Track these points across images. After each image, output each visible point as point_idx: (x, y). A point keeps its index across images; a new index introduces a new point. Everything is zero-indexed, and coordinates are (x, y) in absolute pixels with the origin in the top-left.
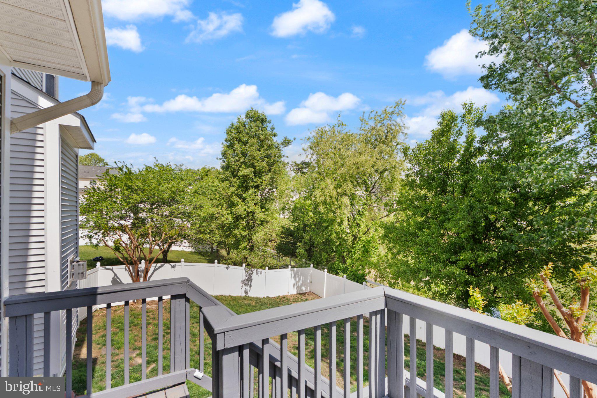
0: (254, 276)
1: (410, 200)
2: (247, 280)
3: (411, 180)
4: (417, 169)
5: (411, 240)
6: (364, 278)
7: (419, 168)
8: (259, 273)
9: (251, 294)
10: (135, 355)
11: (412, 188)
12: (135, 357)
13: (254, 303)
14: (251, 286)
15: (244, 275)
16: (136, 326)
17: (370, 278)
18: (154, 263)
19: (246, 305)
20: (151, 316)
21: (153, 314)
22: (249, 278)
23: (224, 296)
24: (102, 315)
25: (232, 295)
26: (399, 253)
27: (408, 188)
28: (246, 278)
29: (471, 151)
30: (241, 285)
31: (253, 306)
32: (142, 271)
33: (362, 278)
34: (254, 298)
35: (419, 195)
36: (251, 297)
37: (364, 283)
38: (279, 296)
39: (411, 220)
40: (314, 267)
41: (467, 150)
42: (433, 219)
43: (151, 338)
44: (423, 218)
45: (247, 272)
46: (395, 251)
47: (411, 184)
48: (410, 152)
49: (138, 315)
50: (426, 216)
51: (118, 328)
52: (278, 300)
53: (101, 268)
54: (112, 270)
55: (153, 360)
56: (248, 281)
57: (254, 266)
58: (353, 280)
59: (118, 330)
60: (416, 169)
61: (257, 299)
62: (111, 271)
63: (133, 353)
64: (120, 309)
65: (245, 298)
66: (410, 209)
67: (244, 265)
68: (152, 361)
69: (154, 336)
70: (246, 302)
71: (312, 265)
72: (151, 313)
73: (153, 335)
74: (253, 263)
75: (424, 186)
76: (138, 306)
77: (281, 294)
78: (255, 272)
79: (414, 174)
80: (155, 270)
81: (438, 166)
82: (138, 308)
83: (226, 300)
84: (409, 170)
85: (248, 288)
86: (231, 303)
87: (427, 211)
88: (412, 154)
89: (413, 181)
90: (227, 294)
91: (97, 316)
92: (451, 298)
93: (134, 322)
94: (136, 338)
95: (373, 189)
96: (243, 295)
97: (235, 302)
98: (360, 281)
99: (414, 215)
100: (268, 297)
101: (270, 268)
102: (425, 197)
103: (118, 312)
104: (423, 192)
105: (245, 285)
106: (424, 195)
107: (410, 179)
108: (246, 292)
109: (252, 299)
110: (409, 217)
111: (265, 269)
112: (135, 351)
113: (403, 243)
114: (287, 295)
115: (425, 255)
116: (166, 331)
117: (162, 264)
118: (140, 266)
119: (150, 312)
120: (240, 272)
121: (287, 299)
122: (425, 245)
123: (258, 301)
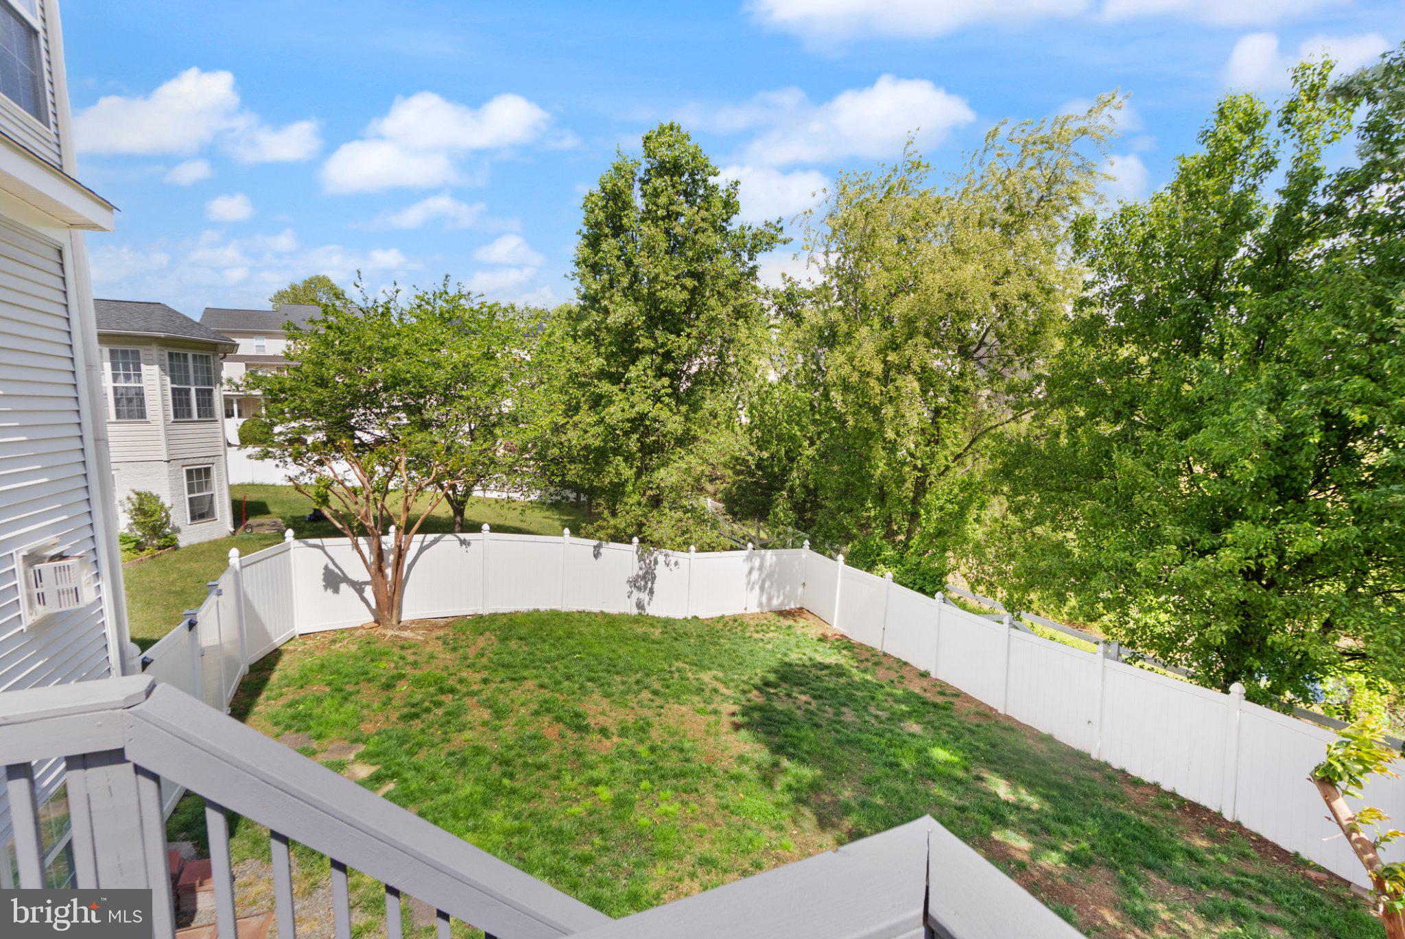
0: (660, 570)
1: (1081, 376)
2: (644, 577)
3: (1092, 316)
4: (1113, 282)
5: (1077, 488)
6: (940, 581)
7: (1119, 279)
8: (672, 562)
9: (651, 610)
10: (352, 756)
11: (1090, 339)
12: (353, 762)
13: (657, 633)
14: (651, 592)
15: (637, 565)
16: (370, 681)
17: (957, 582)
18: (418, 532)
19: (636, 637)
20: (411, 658)
21: (415, 654)
22: (647, 573)
23: (589, 613)
24: (302, 651)
25: (606, 610)
26: (1038, 520)
27: (1080, 342)
28: (641, 573)
29: (1302, 219)
30: (627, 586)
31: (654, 642)
32: (391, 551)
33: (934, 582)
34: (658, 620)
35: (1112, 361)
36: (653, 617)
37: (939, 595)
38: (723, 617)
39: (1080, 431)
40: (811, 548)
41: (1285, 218)
42: (1149, 428)
43: (397, 714)
44: (1118, 428)
45: (641, 559)
46: (1029, 514)
47: (1089, 330)
48: (1097, 233)
49: (380, 654)
50: (1129, 419)
51: (329, 684)
52: (720, 626)
53: (297, 543)
54: (322, 548)
55: (390, 773)
56: (645, 581)
57: (658, 544)
58: (912, 586)
59: (328, 690)
60: (1111, 283)
61: (667, 623)
62: (320, 551)
63: (350, 749)
64: (344, 639)
65: (637, 620)
66: (1079, 399)
67: (635, 540)
68: (387, 776)
69: (406, 710)
70: (639, 630)
71: (807, 542)
72: (411, 651)
73: (405, 706)
74: (656, 536)
75: (1129, 332)
76: (384, 632)
77: (729, 612)
78: (661, 559)
79: (1103, 299)
80: (422, 550)
81: (1181, 274)
82: (385, 636)
83: (589, 625)
84: (1088, 286)
85: (644, 596)
86: (602, 631)
87: (1132, 405)
88: (1100, 238)
89: (1096, 320)
90: (596, 609)
91: (291, 652)
92: (1184, 649)
93: (366, 673)
94: (365, 712)
95: (978, 349)
96: (635, 611)
97: (612, 631)
98: (928, 589)
99: (1092, 416)
100: (696, 617)
101: (701, 550)
102: (1130, 366)
103: (338, 645)
104: (1125, 352)
105: (639, 589)
106: (1126, 358)
107: (1087, 312)
108: (640, 605)
109: (654, 621)
110: (1074, 425)
111: (688, 551)
112: (354, 745)
113: (1053, 494)
114: (743, 615)
115: (1117, 528)
116: (435, 698)
117: (437, 535)
118: (384, 538)
119: (410, 647)
120: (624, 557)
121: (741, 625)
122: (1116, 502)
123: (669, 629)
